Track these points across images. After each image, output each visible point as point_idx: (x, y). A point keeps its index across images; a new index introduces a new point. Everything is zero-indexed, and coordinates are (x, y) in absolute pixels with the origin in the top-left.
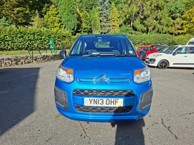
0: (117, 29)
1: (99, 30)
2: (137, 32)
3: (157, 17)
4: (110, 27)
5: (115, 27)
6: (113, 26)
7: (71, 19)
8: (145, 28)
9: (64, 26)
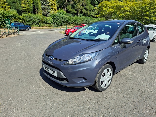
0: (55, 11)
1: (40, 11)
2: (70, 15)
3: (83, 3)
4: (49, 9)
5: (53, 9)
6: (52, 9)
8: (76, 12)
9: (10, 6)
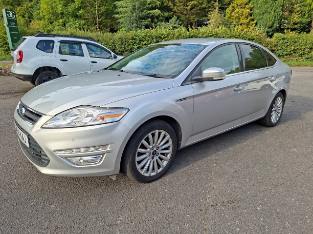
7: (270, 9)
9: (255, 21)
